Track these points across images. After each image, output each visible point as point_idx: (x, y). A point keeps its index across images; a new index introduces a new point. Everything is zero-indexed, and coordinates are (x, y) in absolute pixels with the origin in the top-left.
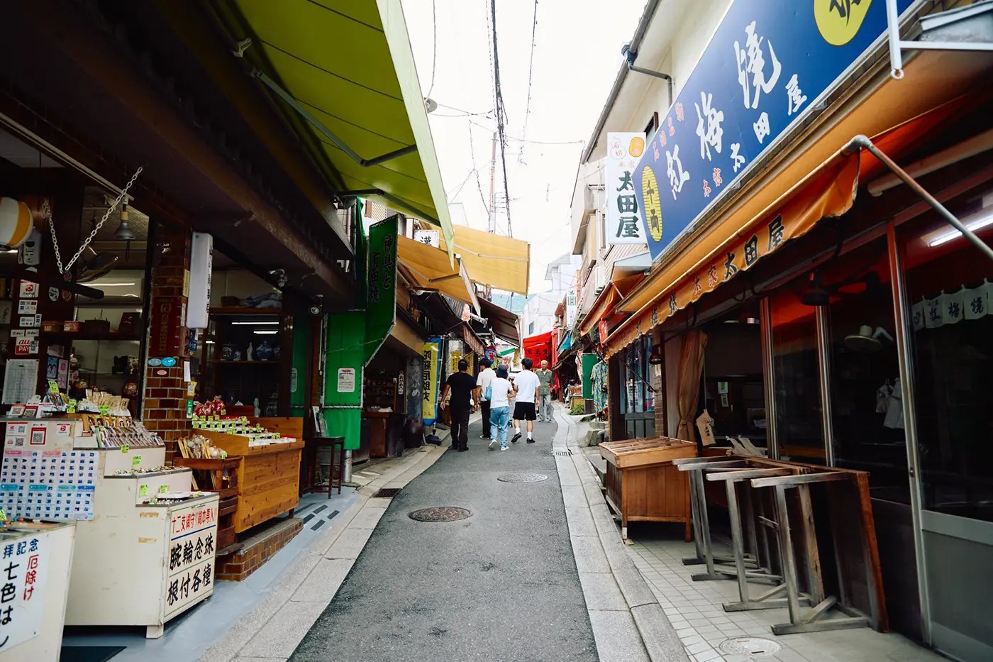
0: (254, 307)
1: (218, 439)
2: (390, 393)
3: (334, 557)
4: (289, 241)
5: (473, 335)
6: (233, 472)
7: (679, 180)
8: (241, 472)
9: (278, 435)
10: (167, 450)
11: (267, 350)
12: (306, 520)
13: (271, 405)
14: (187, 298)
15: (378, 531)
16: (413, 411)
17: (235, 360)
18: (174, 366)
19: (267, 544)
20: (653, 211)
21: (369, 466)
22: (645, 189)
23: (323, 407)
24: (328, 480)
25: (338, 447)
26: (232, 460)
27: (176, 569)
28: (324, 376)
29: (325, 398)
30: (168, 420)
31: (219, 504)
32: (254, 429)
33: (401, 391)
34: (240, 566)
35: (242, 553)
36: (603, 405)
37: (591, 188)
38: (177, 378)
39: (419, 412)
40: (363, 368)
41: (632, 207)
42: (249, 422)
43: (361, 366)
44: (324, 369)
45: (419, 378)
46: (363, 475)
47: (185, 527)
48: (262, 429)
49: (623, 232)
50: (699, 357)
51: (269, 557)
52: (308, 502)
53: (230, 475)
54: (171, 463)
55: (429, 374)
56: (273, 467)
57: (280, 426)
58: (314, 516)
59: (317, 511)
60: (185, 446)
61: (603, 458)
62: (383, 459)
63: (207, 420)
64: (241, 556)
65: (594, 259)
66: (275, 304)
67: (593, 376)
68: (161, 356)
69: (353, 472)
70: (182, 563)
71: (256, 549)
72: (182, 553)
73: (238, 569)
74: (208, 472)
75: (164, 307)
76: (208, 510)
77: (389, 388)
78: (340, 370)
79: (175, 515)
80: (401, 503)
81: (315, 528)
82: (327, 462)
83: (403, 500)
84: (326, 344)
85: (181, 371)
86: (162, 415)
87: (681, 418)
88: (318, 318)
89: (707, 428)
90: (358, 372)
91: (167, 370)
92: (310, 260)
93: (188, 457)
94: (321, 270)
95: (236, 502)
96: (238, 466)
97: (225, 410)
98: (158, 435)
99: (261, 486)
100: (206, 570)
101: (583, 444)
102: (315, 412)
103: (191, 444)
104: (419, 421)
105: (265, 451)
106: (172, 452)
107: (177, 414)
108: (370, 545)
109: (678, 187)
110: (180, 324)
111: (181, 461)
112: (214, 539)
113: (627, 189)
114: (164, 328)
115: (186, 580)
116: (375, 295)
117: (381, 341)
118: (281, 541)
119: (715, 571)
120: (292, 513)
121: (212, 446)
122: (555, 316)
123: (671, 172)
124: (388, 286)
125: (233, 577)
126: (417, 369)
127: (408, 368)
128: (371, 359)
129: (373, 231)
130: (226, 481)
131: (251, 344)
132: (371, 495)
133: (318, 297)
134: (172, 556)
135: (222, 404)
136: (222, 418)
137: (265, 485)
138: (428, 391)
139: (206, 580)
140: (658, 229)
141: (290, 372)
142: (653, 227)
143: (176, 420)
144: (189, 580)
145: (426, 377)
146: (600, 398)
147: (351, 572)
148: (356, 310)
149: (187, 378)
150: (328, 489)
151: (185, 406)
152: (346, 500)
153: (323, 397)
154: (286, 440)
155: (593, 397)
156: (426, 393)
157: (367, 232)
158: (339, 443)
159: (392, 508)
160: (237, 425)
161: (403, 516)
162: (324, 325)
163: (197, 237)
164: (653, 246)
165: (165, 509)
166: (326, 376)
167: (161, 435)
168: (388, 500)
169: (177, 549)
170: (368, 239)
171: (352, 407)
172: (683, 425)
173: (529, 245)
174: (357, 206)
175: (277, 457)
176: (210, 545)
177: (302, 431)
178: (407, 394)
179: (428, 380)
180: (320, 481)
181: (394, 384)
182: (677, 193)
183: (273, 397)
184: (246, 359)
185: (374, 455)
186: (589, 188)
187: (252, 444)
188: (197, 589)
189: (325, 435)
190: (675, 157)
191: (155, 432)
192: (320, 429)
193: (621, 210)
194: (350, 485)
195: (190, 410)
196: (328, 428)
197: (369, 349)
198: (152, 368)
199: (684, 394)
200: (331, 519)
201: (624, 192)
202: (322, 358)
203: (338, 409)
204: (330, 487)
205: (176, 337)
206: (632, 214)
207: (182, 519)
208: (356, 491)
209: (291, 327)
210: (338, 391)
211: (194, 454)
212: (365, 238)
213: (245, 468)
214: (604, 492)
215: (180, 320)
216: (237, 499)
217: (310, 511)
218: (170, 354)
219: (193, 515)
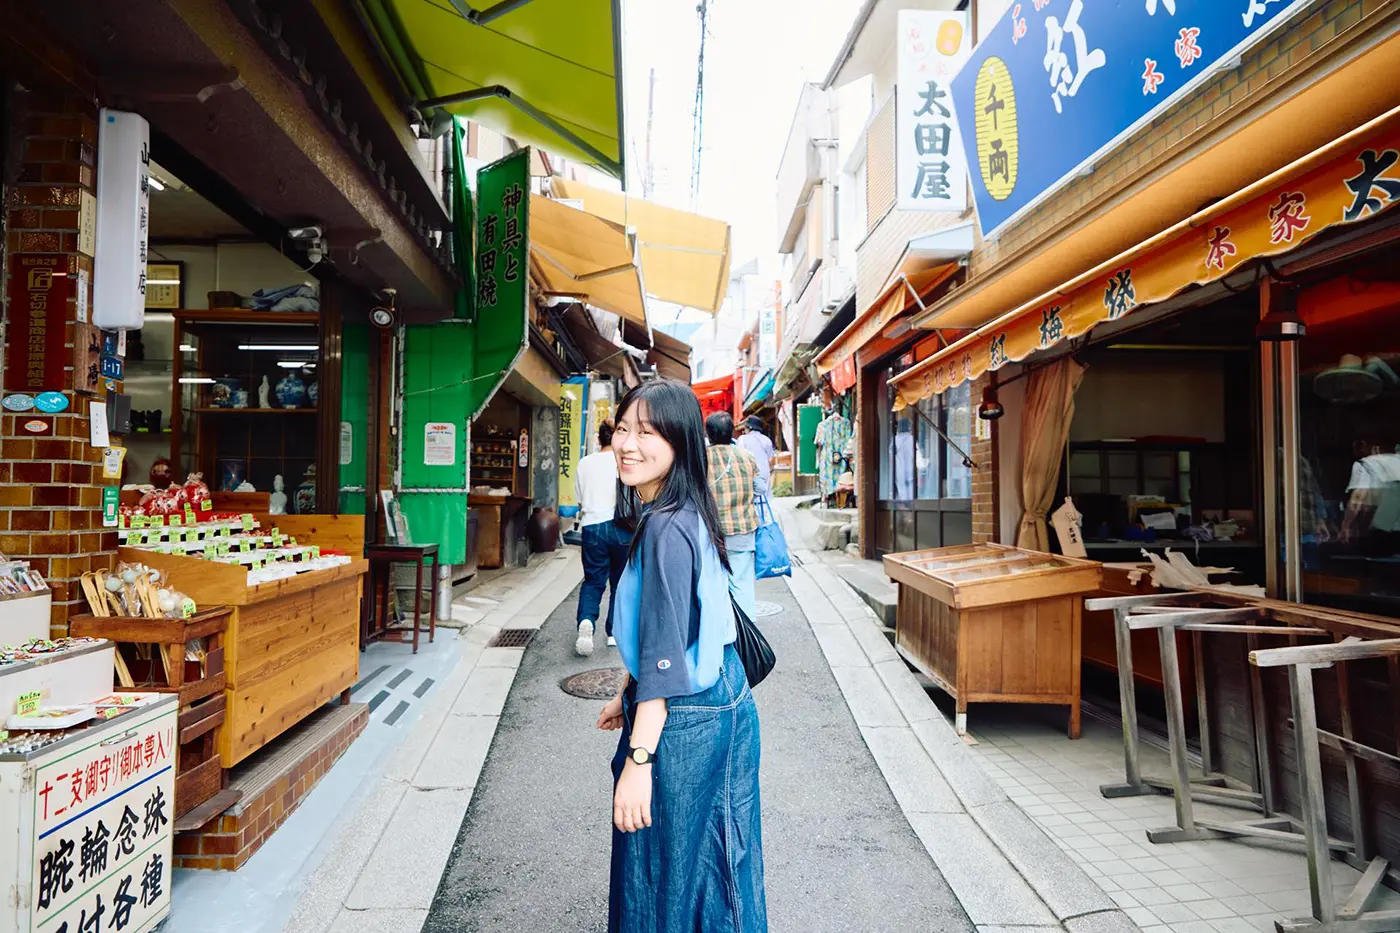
0: (268, 309)
1: (177, 571)
2: (506, 464)
3: (430, 786)
4: (325, 161)
5: (635, 373)
6: (212, 644)
7: (1075, 71)
8: (232, 641)
9: (316, 549)
10: (53, 600)
11: (296, 389)
12: (374, 704)
13: (305, 488)
14: (92, 260)
15: (508, 719)
16: (543, 493)
17: (236, 406)
18: (63, 411)
19: (293, 776)
20: (997, 144)
21: (477, 587)
22: (982, 101)
23: (399, 490)
24: (412, 615)
25: (429, 560)
26: (208, 620)
27: (60, 899)
28: (400, 437)
29: (403, 474)
30: (54, 533)
31: (180, 719)
32: (268, 539)
33: (523, 462)
34: (234, 838)
35: (237, 811)
36: (834, 483)
37: (816, 143)
38: (73, 439)
39: (552, 495)
40: (469, 423)
41: (939, 145)
42: (257, 525)
43: (466, 419)
44: (400, 425)
45: (552, 441)
46: (470, 604)
47: (82, 795)
48: (285, 537)
49: (924, 189)
50: (1066, 407)
51: (300, 799)
52: (378, 662)
53: (206, 649)
54: (65, 628)
55: (568, 435)
56: (305, 618)
57: (320, 531)
58: (389, 694)
59: (393, 684)
60: (97, 589)
61: (893, 581)
62: (496, 572)
63: (167, 523)
64: (234, 818)
65: (819, 258)
66: (310, 305)
67: (819, 438)
68: (33, 390)
69: (454, 598)
70: (77, 881)
71: (270, 794)
72: (76, 856)
73: (229, 846)
74: (155, 647)
75: (36, 276)
76: (150, 739)
77: (504, 457)
78: (429, 427)
79: (46, 776)
80: (541, 658)
81: (391, 720)
82: (410, 584)
83: (544, 652)
84: (402, 380)
85: (84, 425)
86: (42, 522)
87: (1024, 511)
88: (389, 331)
89: (1071, 529)
90: (461, 431)
91: (48, 420)
92: (370, 210)
93: (106, 614)
94: (393, 236)
95: (224, 703)
96: (223, 630)
97: (210, 502)
98: (32, 567)
99: (281, 659)
100: (150, 869)
101: (814, 546)
102: (386, 502)
103: (113, 583)
104: (554, 509)
105: (285, 590)
106: (67, 603)
107: (78, 519)
108: (496, 750)
109: (1068, 86)
110: (73, 317)
111: (88, 625)
112: (169, 799)
113: (931, 112)
114: (38, 323)
115: (90, 913)
116: (490, 294)
117: (503, 375)
118: (323, 760)
119: (1196, 824)
120: (345, 697)
121: (166, 586)
122: (737, 351)
123: (1055, 59)
124: (514, 277)
125: (220, 862)
126: (549, 426)
127: (535, 424)
128: (484, 407)
129: (484, 178)
130: (197, 664)
131: (265, 378)
132: (486, 642)
133: (386, 293)
134: (44, 874)
135: (204, 490)
136: (203, 517)
137: (290, 654)
138: (566, 462)
139: (149, 891)
140: (1006, 178)
141: (337, 430)
142: (993, 173)
143: (75, 532)
144: (101, 910)
145: (564, 439)
146: (830, 472)
147: (466, 824)
148: (455, 320)
149: (100, 436)
150: (411, 633)
151: (97, 499)
152: (445, 656)
153: (398, 474)
154: (333, 562)
155: (818, 471)
156: (564, 466)
157: (472, 184)
158: (430, 555)
159: (527, 667)
160: (234, 532)
161: (548, 685)
162: (399, 342)
163: (111, 120)
164: (989, 210)
165: (17, 766)
166: (404, 436)
167: (38, 566)
168: (516, 653)
169: (59, 855)
170: (474, 197)
171: (450, 490)
172: (1030, 524)
173: (729, 227)
174: (454, 133)
175: (313, 597)
176: (157, 814)
177: (363, 541)
178: (533, 466)
179: (567, 445)
180: (395, 618)
181: (512, 451)
182: (1064, 100)
183: (309, 473)
184: (257, 405)
185: (482, 564)
186: (813, 144)
187: (254, 578)
188: (125, 922)
189: (405, 540)
190: (1072, 23)
191: (24, 560)
192: (395, 531)
193: (921, 151)
194: (449, 624)
195: (110, 509)
196: (410, 529)
197: (479, 390)
198: (14, 415)
199: (1034, 471)
200: (419, 696)
201: (926, 119)
202: (396, 404)
203: (426, 494)
204: (416, 630)
205: (67, 345)
206: (939, 158)
207: (70, 780)
208: (460, 637)
209: (338, 355)
210: (426, 462)
211: (122, 606)
212: (468, 191)
213: (241, 630)
214: (891, 638)
215: (73, 307)
216: (225, 699)
217: (379, 685)
218: (54, 382)
219: (107, 760)
